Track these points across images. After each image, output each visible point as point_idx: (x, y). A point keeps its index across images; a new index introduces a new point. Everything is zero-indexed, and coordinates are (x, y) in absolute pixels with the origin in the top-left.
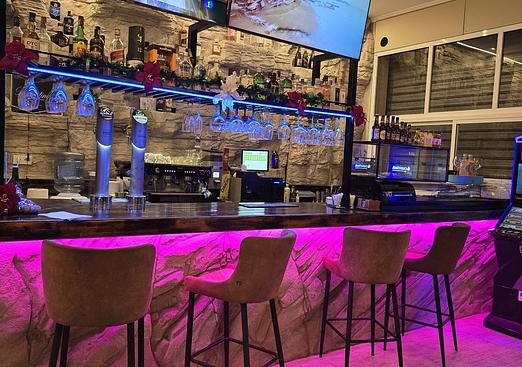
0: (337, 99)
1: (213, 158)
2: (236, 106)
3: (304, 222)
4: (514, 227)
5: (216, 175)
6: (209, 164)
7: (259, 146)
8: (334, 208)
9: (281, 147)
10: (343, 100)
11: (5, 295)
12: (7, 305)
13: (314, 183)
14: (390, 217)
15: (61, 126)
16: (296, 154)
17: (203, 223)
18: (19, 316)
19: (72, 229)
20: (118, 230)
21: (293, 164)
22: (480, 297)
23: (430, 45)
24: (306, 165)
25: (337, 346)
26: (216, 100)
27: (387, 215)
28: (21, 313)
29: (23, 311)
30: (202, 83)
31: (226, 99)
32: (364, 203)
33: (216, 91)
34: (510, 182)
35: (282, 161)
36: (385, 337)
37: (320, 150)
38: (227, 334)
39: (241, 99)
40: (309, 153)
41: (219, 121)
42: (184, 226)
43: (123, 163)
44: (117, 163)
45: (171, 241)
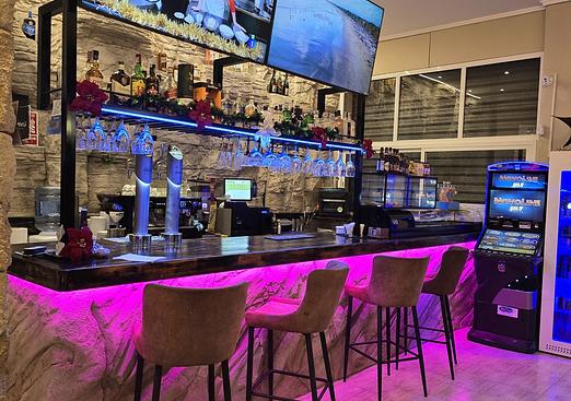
0: (349, 133)
1: (201, 189)
2: (273, 142)
3: (337, 253)
4: (491, 248)
5: (205, 205)
6: (197, 195)
7: (237, 175)
8: (347, 237)
9: (260, 175)
10: (353, 134)
11: (84, 344)
12: (86, 353)
13: (290, 211)
14: (399, 244)
15: (38, 157)
16: (274, 181)
17: (259, 258)
18: (96, 364)
19: (155, 271)
20: (192, 269)
21: (272, 192)
22: (459, 313)
23: (398, 76)
24: (283, 193)
25: (356, 370)
26: (257, 138)
27: (397, 241)
28: (97, 361)
29: (98, 359)
30: (243, 120)
31: (264, 136)
32: (375, 232)
33: (256, 128)
34: (484, 206)
35: (261, 190)
36: (388, 358)
37: (295, 177)
38: (271, 366)
39: (277, 135)
40: (286, 181)
41: (257, 156)
42: (245, 262)
43: (108, 196)
44: (100, 197)
45: (225, 277)
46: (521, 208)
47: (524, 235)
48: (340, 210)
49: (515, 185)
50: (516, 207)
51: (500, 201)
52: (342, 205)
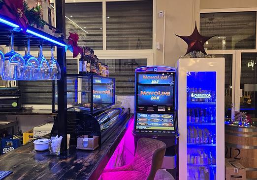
34: (134, 97)
46: (158, 97)
47: (163, 116)
48: (15, 105)
49: (153, 82)
50: (155, 97)
51: (144, 93)
52: (16, 100)
